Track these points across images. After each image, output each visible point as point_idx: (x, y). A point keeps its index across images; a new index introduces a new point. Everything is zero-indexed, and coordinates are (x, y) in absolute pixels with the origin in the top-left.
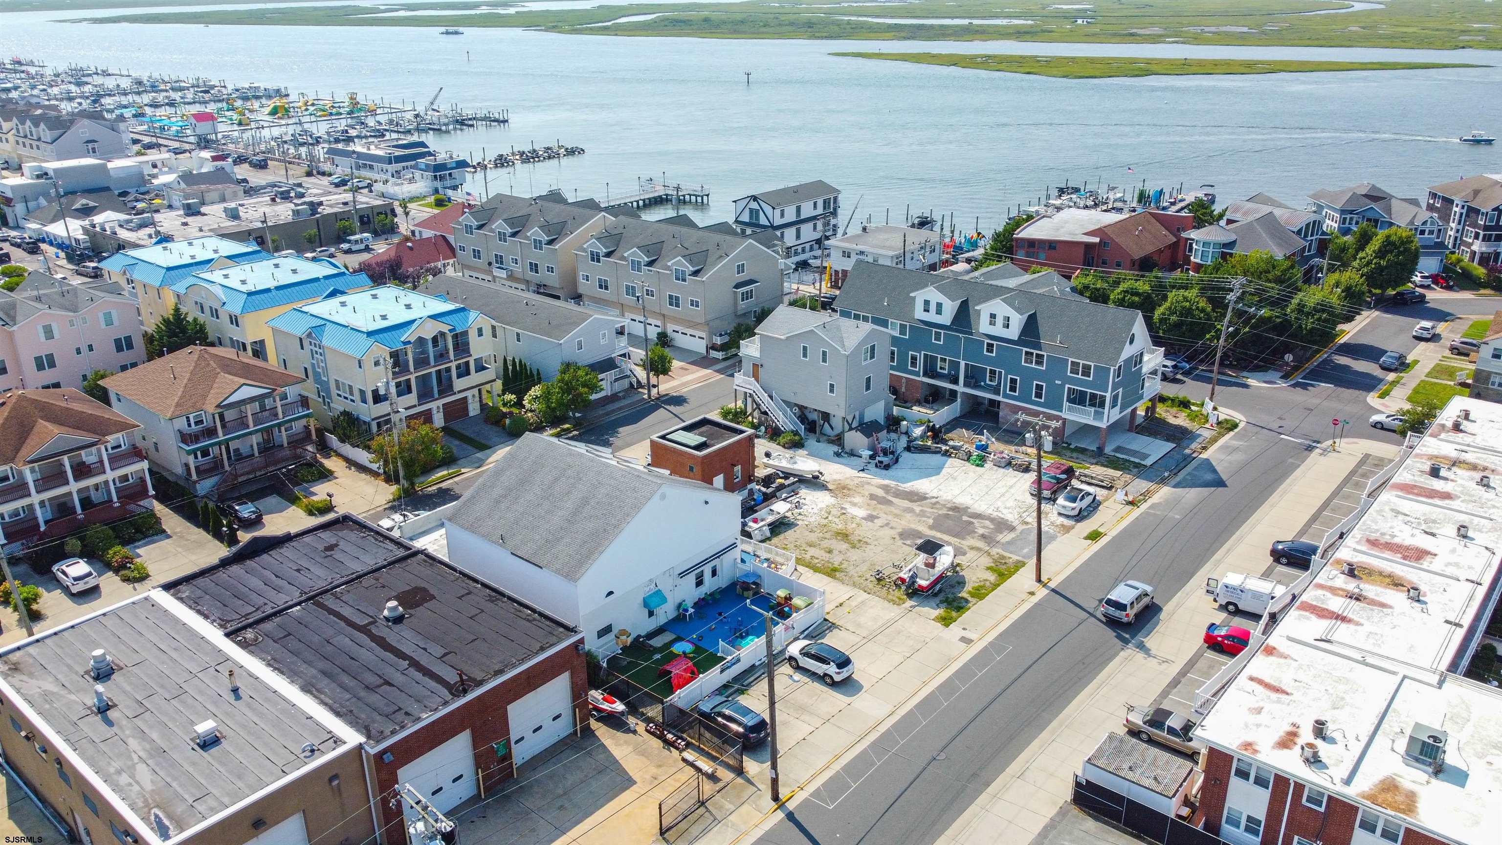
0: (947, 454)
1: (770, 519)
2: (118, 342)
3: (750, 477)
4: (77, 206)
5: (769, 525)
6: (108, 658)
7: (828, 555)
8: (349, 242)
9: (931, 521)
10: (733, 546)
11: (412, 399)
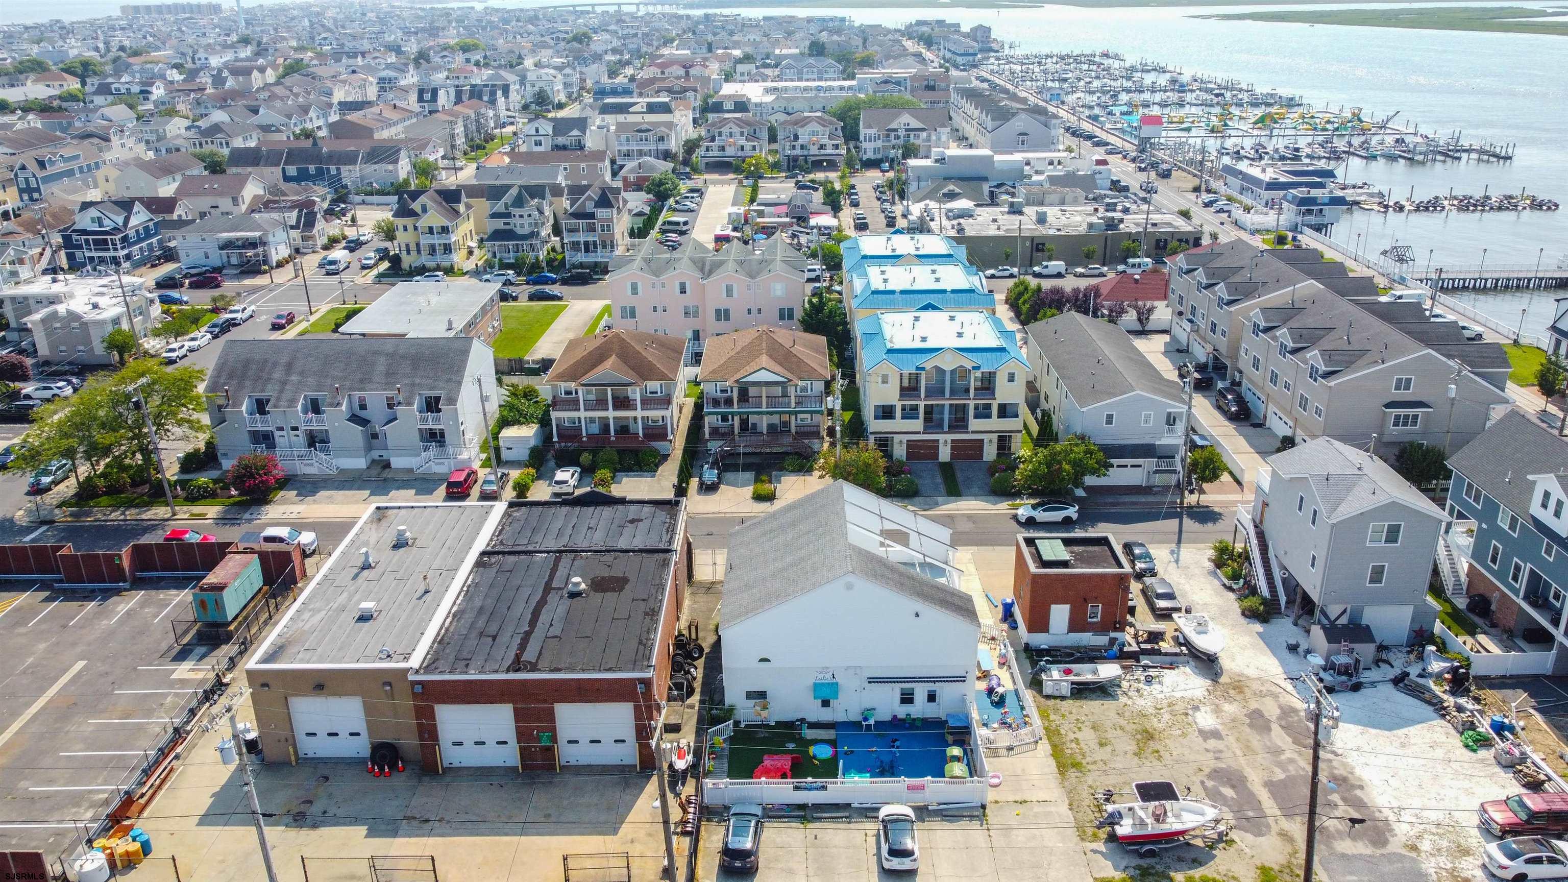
0: (1441, 710)
1: (1088, 677)
2: (781, 311)
3: (1115, 623)
4: (945, 190)
5: (1073, 683)
6: (408, 534)
7: (1097, 747)
8: (1126, 264)
9: (1280, 775)
10: (961, 679)
11: (917, 424)
